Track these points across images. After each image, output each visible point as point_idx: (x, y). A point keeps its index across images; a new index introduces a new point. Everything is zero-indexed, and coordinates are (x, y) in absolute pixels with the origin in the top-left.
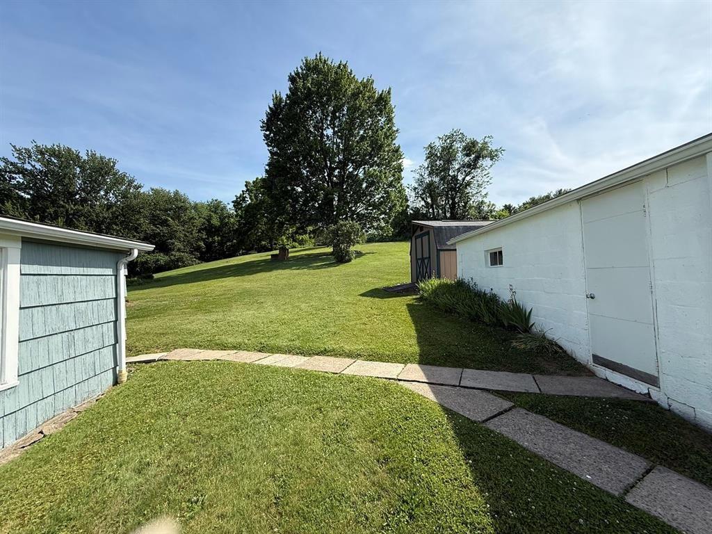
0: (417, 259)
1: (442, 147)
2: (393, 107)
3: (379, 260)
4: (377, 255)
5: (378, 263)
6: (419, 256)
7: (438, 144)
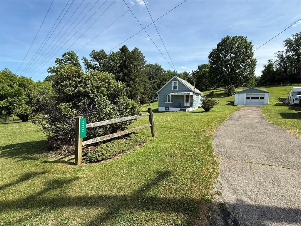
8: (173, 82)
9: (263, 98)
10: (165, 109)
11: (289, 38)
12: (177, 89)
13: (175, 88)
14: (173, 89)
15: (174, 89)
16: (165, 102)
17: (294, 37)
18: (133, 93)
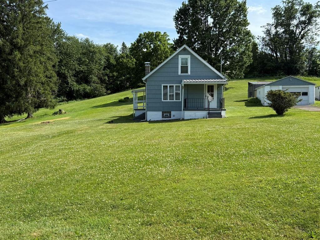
0: (250, 93)
1: (285, 8)
2: (247, 8)
3: (236, 92)
4: (234, 89)
5: (236, 93)
6: (250, 92)
7: (283, 6)
8: (180, 57)
9: (305, 94)
10: (163, 115)
11: (279, 6)
12: (189, 73)
13: (184, 69)
14: (180, 73)
15: (182, 73)
16: (163, 100)
17: (285, 4)
18: (22, 83)
